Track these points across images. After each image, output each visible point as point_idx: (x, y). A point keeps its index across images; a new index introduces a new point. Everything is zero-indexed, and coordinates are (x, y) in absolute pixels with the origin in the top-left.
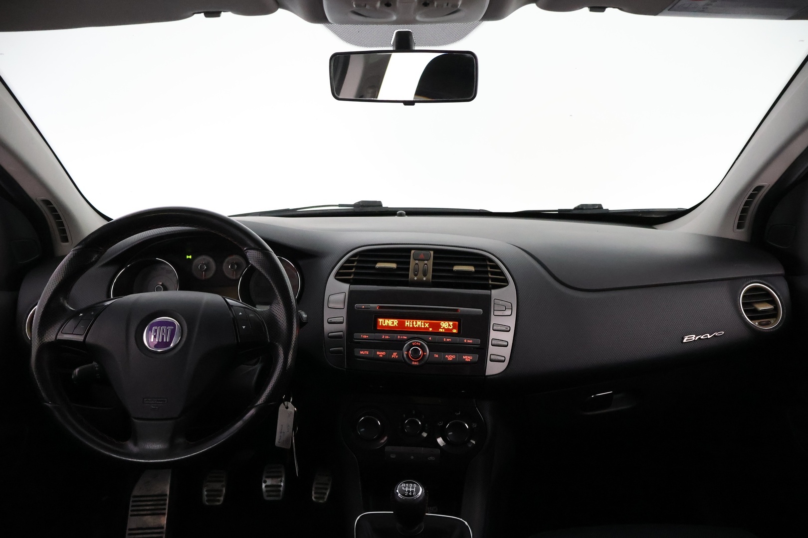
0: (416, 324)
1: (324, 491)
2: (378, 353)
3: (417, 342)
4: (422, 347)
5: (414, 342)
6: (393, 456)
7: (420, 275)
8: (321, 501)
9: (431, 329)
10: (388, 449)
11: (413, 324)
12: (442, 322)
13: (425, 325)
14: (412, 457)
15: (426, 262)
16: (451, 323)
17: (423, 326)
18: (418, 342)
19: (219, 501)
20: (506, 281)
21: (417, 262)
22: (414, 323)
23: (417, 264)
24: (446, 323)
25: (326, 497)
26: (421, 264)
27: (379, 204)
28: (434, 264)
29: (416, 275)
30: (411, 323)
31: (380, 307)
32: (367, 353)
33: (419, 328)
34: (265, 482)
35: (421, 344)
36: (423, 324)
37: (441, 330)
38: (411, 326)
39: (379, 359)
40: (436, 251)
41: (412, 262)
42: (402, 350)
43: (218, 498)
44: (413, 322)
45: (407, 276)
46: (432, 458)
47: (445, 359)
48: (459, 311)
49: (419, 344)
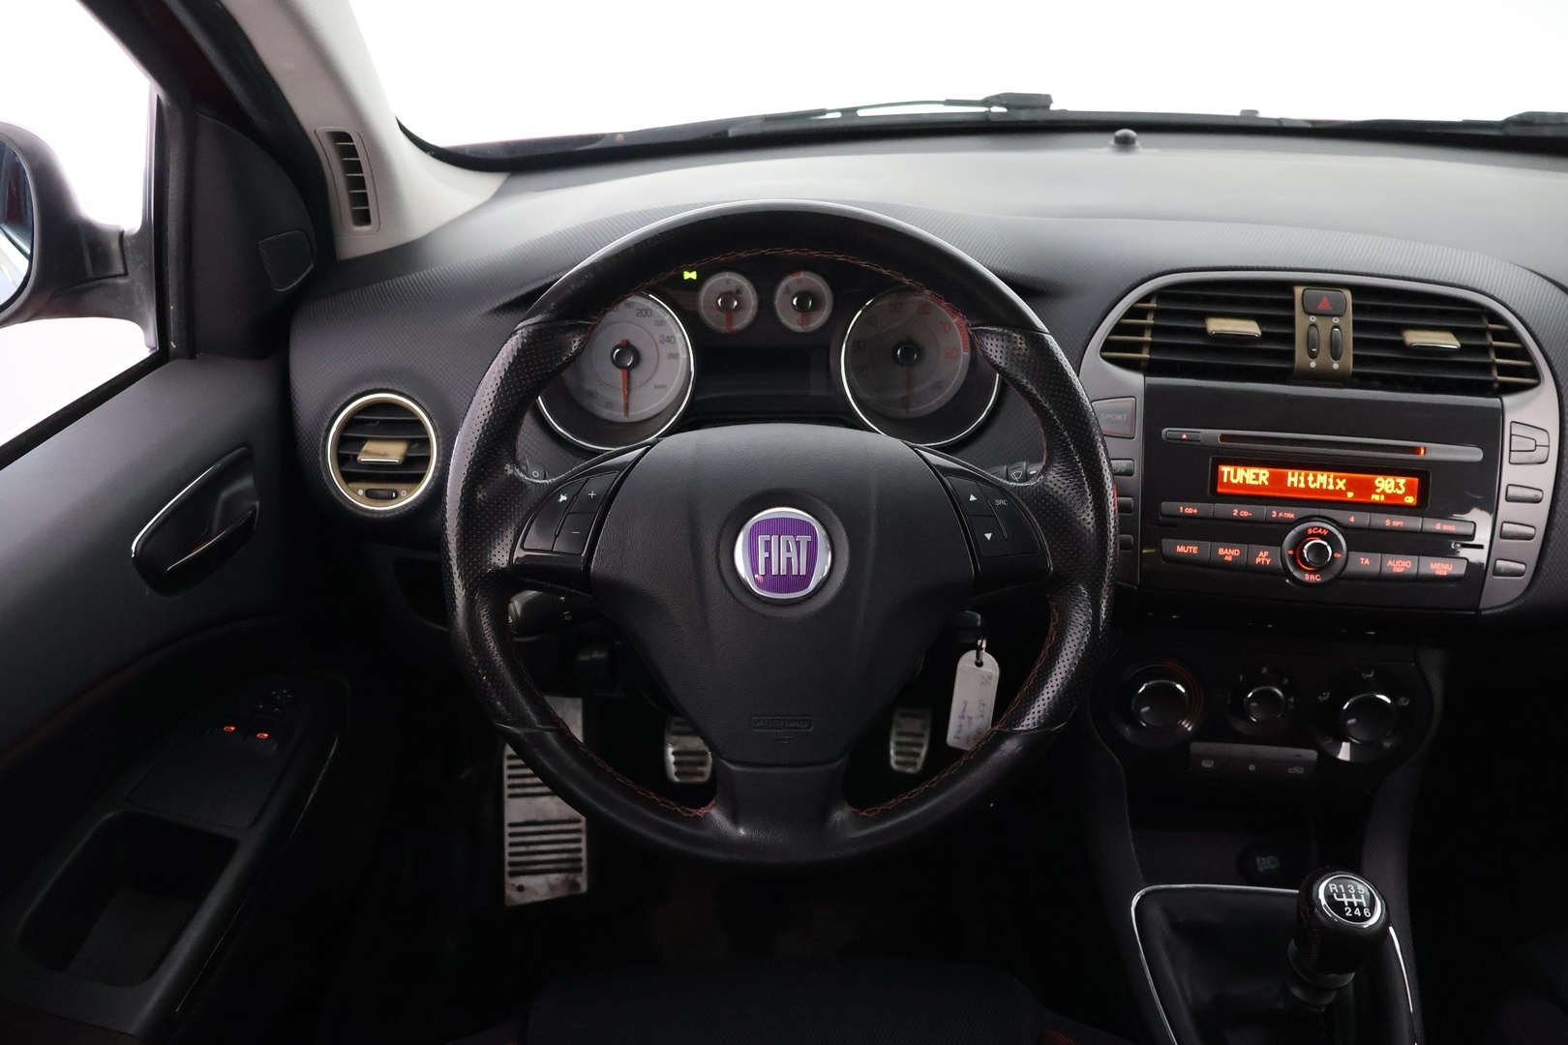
0: (1315, 481)
1: (915, 749)
2: (1221, 551)
3: (1319, 528)
4: (1330, 538)
5: (1312, 528)
6: (1207, 764)
7: (1324, 354)
8: (910, 770)
9: (1350, 495)
10: (1197, 747)
11: (1306, 482)
12: (1380, 479)
13: (1335, 484)
14: (1252, 767)
15: (1336, 320)
16: (1402, 481)
17: (1331, 487)
18: (1323, 529)
19: (701, 774)
20: (1534, 373)
21: (1313, 319)
22: (1311, 478)
23: (1313, 325)
24: (1390, 479)
25: (920, 761)
26: (1324, 326)
27: (1044, 101)
28: (1357, 326)
29: (1313, 356)
30: (1302, 479)
31: (1224, 437)
32: (1195, 550)
33: (1321, 491)
35: (1330, 531)
36: (1331, 480)
37: (1375, 497)
38: (1302, 485)
39: (1223, 566)
40: (1357, 290)
41: (1302, 322)
42: (1281, 545)
43: (700, 769)
44: (1306, 476)
45: (1290, 356)
46: (1297, 770)
47: (1385, 570)
48: (1422, 451)
49: (1325, 533)
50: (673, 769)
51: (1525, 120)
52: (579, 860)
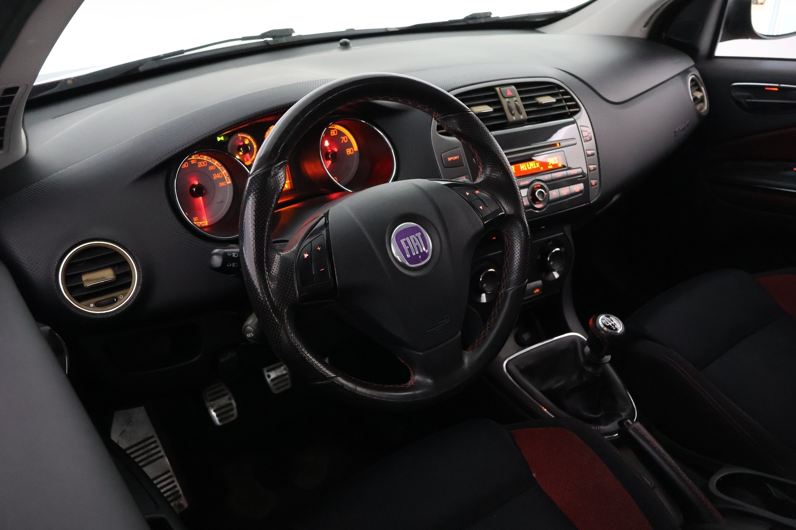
0: (529, 166)
3: (538, 184)
4: (542, 187)
5: (536, 185)
7: (516, 113)
9: (542, 168)
11: (527, 167)
12: (549, 159)
13: (536, 165)
15: (515, 99)
16: (555, 158)
17: (535, 167)
19: (233, 415)
20: (577, 106)
21: (507, 100)
22: (528, 165)
23: (508, 102)
24: (552, 159)
26: (512, 101)
28: (523, 99)
29: (513, 115)
30: (525, 166)
33: (533, 169)
34: (269, 376)
35: (541, 185)
36: (534, 164)
37: (550, 167)
38: (526, 169)
40: (517, 85)
41: (504, 102)
43: (231, 413)
44: (526, 165)
45: (504, 117)
46: (537, 291)
47: (561, 195)
48: (558, 145)
49: (540, 186)
50: (216, 419)
51: (473, 17)
52: (178, 491)
